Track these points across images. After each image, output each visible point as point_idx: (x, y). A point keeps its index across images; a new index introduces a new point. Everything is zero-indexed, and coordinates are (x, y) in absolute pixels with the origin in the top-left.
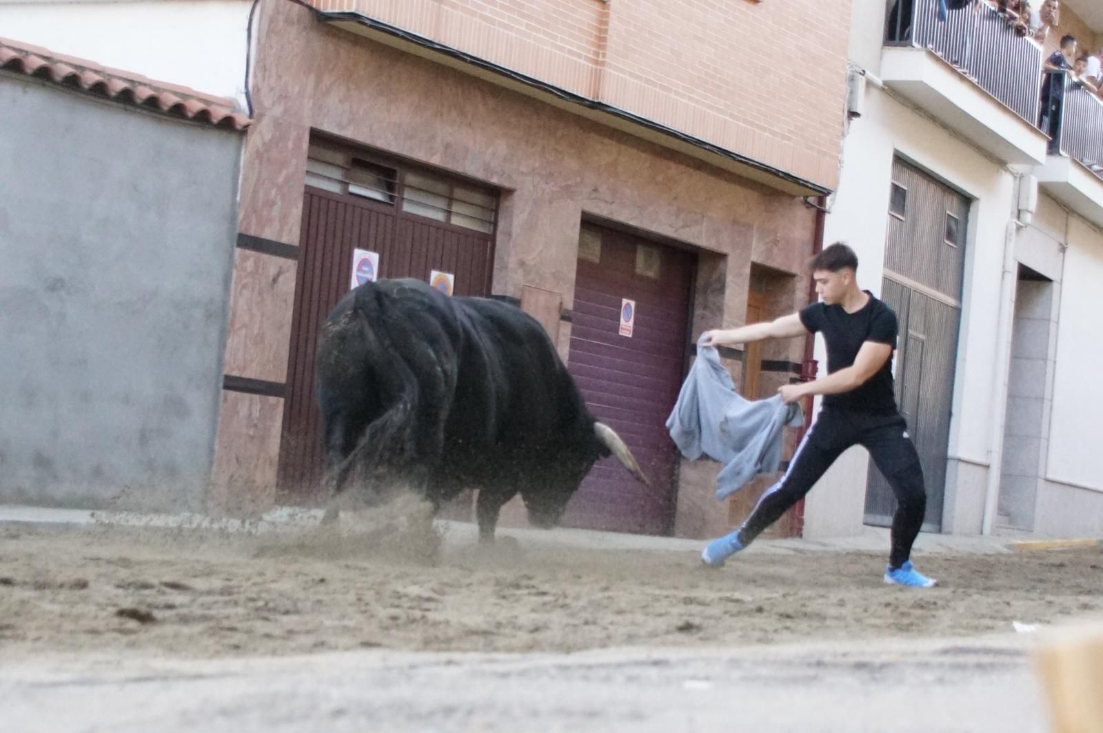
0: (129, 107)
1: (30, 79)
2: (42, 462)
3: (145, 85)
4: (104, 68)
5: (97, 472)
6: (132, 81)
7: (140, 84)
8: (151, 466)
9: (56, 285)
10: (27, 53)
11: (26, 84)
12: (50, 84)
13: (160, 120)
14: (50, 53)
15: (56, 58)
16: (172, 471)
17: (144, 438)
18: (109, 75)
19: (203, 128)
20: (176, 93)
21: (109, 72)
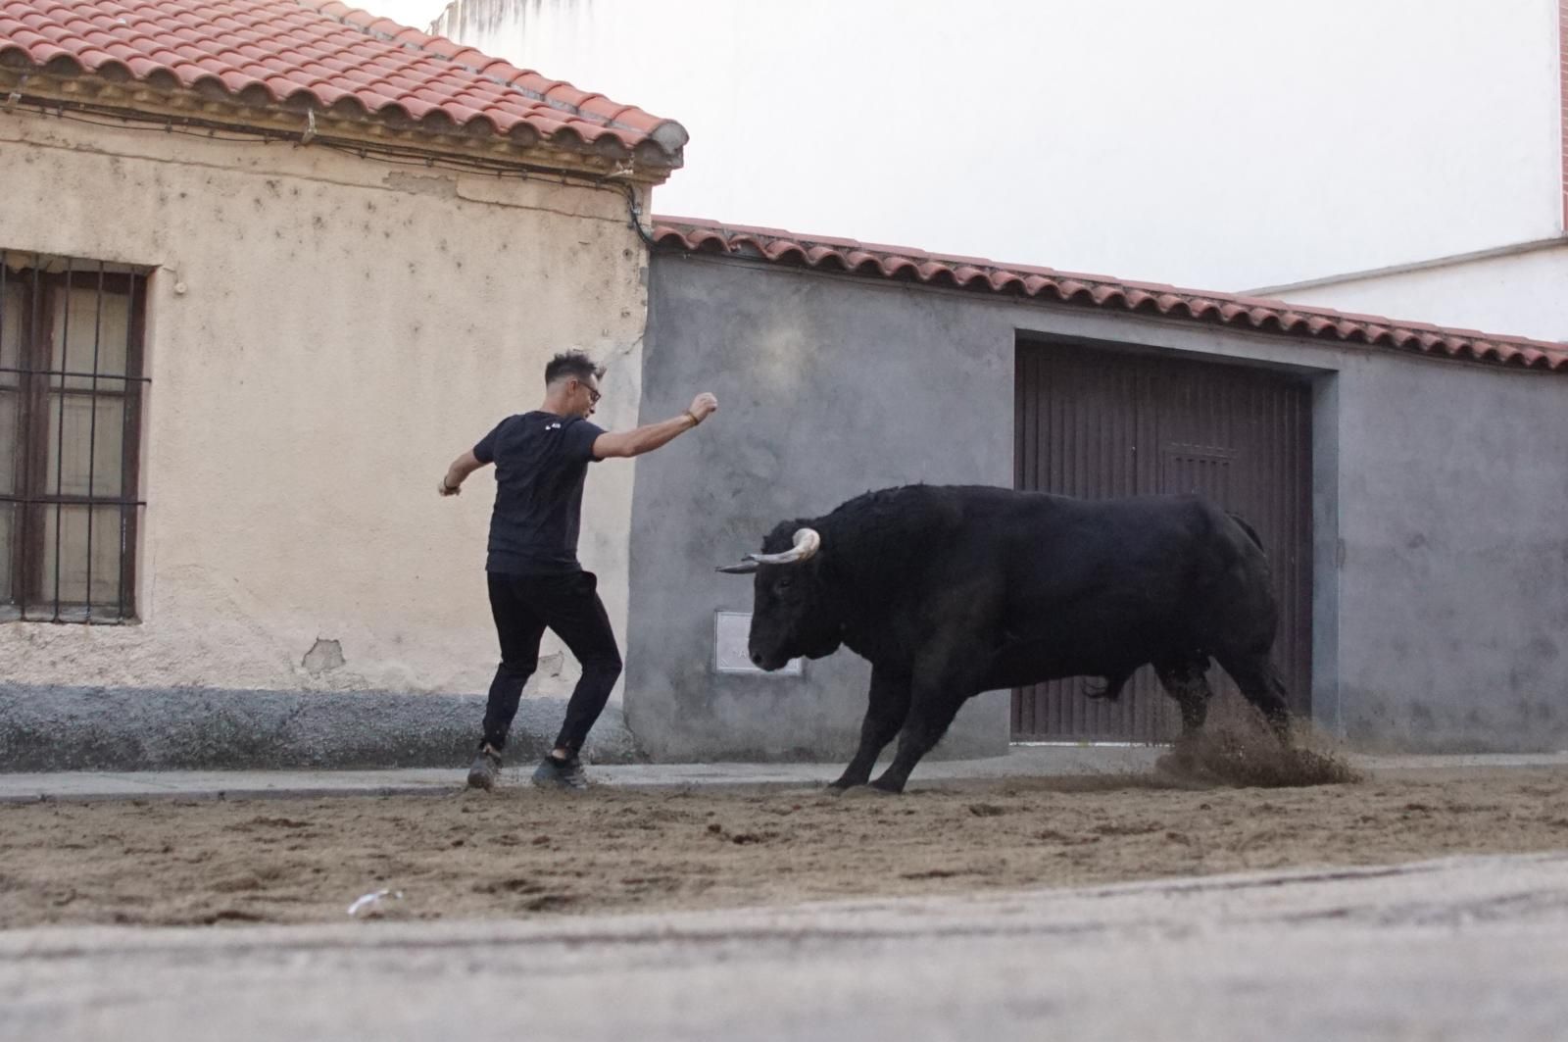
0: (1470, 363)
1: (1372, 348)
2: (1420, 711)
3: (1481, 339)
4: (1440, 328)
5: (1474, 718)
6: (1469, 338)
7: (1477, 339)
8: (1524, 707)
9: (1416, 542)
10: (1367, 324)
11: (1368, 353)
12: (1391, 350)
13: (1498, 372)
14: (1389, 321)
15: (1393, 325)
16: (1545, 711)
17: (1514, 680)
18: (1446, 335)
19: (1541, 374)
20: (1511, 344)
21: (1447, 332)
